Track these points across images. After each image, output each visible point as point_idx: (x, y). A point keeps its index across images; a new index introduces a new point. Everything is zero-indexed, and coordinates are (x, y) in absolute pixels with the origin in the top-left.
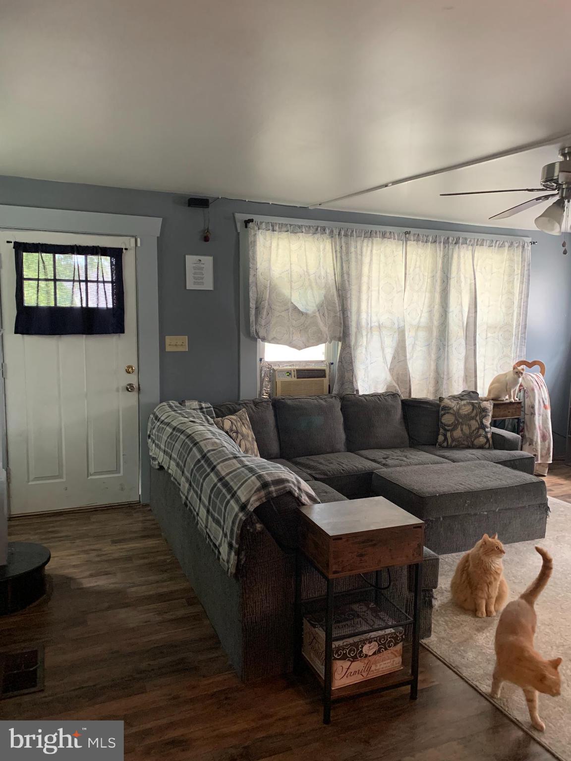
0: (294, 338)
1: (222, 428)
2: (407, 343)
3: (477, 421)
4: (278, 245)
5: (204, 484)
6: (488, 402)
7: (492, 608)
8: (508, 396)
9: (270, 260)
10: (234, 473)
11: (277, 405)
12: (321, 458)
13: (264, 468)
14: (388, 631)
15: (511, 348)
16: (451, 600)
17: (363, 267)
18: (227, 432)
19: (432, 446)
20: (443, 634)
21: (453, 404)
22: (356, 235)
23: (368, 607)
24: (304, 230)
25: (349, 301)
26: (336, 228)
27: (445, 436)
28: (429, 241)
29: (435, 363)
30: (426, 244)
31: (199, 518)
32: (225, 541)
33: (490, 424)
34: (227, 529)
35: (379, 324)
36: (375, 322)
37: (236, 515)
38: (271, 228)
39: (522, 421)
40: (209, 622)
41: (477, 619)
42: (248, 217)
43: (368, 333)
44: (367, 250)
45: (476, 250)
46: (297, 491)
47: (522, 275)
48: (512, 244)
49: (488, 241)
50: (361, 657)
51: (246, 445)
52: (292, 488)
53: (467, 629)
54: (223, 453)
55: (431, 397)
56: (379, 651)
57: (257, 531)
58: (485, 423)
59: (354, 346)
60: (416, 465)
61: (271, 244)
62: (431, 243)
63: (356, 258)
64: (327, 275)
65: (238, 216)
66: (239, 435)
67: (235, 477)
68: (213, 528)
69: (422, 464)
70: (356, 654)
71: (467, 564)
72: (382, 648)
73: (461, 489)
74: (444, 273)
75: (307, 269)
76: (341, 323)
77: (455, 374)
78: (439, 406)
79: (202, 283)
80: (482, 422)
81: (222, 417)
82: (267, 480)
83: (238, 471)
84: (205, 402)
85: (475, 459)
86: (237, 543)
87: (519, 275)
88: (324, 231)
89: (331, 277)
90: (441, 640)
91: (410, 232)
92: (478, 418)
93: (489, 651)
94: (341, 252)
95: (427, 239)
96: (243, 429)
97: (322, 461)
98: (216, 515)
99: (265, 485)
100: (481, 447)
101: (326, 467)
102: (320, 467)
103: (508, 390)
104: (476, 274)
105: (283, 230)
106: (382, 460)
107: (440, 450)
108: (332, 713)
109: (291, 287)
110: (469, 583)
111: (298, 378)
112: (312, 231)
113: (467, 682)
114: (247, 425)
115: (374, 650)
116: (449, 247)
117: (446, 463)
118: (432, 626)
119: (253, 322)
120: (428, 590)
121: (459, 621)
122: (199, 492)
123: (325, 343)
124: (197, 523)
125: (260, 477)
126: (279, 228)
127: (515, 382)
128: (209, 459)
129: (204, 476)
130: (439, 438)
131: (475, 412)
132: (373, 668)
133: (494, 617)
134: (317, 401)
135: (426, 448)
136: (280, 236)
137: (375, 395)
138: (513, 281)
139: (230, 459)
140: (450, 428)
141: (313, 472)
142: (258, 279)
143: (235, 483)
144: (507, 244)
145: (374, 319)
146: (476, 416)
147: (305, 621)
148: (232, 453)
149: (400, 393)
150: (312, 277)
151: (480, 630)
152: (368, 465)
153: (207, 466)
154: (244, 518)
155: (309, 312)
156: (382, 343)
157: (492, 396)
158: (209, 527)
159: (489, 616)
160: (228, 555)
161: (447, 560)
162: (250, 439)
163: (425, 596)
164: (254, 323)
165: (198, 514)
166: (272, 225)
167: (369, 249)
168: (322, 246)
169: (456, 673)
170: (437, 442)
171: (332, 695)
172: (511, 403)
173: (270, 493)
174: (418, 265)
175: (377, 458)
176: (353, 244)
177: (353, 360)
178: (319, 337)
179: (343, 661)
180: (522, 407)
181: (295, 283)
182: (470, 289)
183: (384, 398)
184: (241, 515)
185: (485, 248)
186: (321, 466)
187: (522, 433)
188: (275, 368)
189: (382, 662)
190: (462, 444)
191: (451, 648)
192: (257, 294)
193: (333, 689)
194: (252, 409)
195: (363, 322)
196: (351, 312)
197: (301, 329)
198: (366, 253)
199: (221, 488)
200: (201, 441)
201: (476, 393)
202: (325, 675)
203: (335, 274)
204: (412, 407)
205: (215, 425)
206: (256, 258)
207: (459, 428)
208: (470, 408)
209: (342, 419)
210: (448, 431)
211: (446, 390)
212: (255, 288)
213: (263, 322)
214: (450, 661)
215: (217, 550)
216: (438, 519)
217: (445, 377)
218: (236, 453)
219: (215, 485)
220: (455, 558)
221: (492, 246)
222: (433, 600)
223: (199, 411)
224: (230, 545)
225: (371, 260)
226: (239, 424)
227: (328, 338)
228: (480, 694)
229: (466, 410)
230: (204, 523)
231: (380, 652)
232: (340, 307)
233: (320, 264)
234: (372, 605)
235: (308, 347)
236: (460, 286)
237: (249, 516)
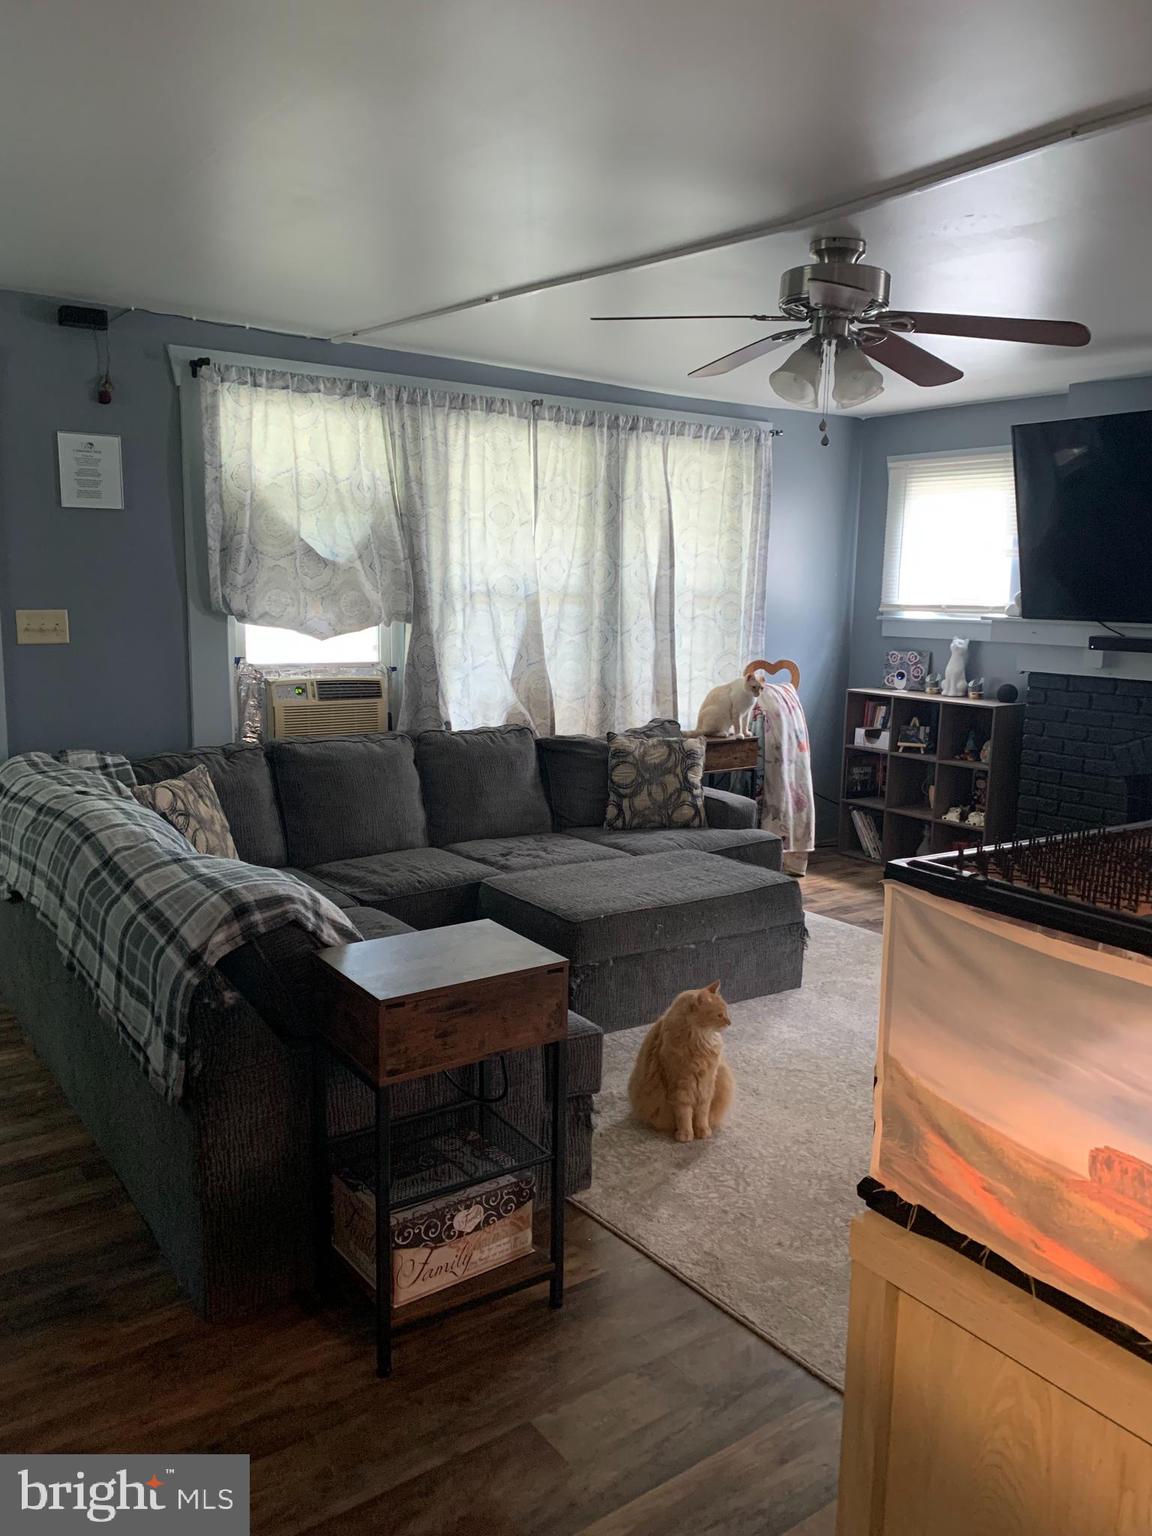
0: (309, 615)
1: (154, 807)
2: (544, 626)
3: (677, 776)
4: (266, 416)
5: (109, 920)
6: (697, 740)
7: (705, 1122)
8: (733, 727)
9: (249, 448)
10: (173, 892)
11: (277, 756)
12: (374, 862)
13: (241, 878)
14: (504, 1180)
15: (738, 637)
16: (630, 1115)
17: (450, 469)
18: (163, 815)
19: (595, 828)
20: (614, 1180)
21: (633, 745)
22: (434, 403)
23: (466, 1142)
24: (322, 387)
25: (424, 542)
26: (391, 385)
27: (619, 807)
28: (580, 422)
29: (600, 668)
30: (574, 427)
31: (99, 992)
32: (157, 1034)
33: (702, 781)
34: (160, 1007)
35: (488, 587)
36: (478, 585)
37: (180, 976)
38: (249, 379)
39: (759, 774)
40: (133, 1208)
41: (677, 1145)
42: (197, 354)
43: (465, 605)
44: (457, 433)
45: (671, 442)
46: (313, 919)
47: (757, 495)
48: (737, 434)
49: (693, 427)
50: (450, 1237)
51: (207, 841)
52: (300, 912)
53: (658, 1165)
54: (149, 853)
55: (592, 734)
56: (486, 1222)
57: (226, 1006)
58: (691, 780)
59: (438, 633)
60: (564, 864)
61: (251, 413)
62: (584, 426)
63: (436, 449)
64: (375, 484)
65: (175, 351)
66: (193, 822)
67: (177, 899)
68: (132, 1010)
69: (576, 862)
70: (440, 1233)
71: (657, 1042)
72: (492, 1215)
73: (647, 902)
74: (612, 488)
75: (332, 468)
76: (408, 585)
77: (636, 688)
78: (606, 749)
79: (97, 495)
80: (686, 778)
81: (151, 783)
82: (244, 901)
83: (184, 886)
84: (113, 754)
85: (674, 848)
86: (182, 1033)
87: (752, 495)
88: (366, 390)
89: (384, 488)
90: (610, 1192)
91: (542, 400)
92: (678, 770)
93: (699, 1200)
94: (403, 437)
95: (575, 418)
96: (201, 809)
97: (378, 868)
98: (136, 981)
99: (241, 911)
100: (686, 826)
101: (385, 878)
102: (372, 879)
103: (734, 716)
104: (671, 491)
105: (275, 385)
106: (500, 858)
107: (609, 834)
108: (394, 1355)
109: (298, 507)
110: (663, 1078)
111: (321, 699)
112: (340, 388)
113: (655, 1262)
114: (210, 798)
115: (477, 1221)
116: (618, 435)
117: (621, 857)
118: (594, 1167)
119: (215, 578)
120: (583, 1097)
121: (643, 1152)
122: (99, 938)
123: (377, 624)
124: (98, 1005)
125: (229, 895)
126: (267, 379)
127: (747, 702)
128: (119, 868)
129: (106, 903)
130: (608, 812)
131: (673, 757)
132: (476, 1256)
133: (709, 1138)
134: (364, 745)
135: (587, 831)
136: (269, 397)
137: (486, 732)
138: (740, 507)
139: (166, 864)
140: (628, 791)
141: (357, 891)
142: (224, 488)
143: (176, 911)
144: (727, 435)
145: (477, 577)
146: (676, 766)
147: (335, 1179)
148: (169, 852)
149: (533, 726)
150: (343, 487)
151: (682, 1165)
152: (474, 869)
153: (115, 882)
154: (196, 981)
155: (341, 560)
156: (495, 627)
157: (705, 729)
158: (122, 1009)
159: (701, 1138)
160: (165, 1061)
161: (622, 1041)
162: (218, 828)
163: (577, 1110)
164: (219, 583)
165: (97, 985)
166: (251, 374)
167: (461, 433)
168: (361, 424)
169: (638, 1250)
170: (605, 818)
171: (393, 1318)
172: (739, 741)
173: (253, 925)
174: (559, 471)
175: (490, 856)
176: (427, 421)
177: (437, 662)
178: (364, 612)
179: (415, 1249)
180: (760, 748)
181: (305, 498)
182: (662, 521)
183: (503, 738)
184: (189, 975)
185: (687, 440)
186: (375, 876)
187: (760, 797)
188: (271, 678)
189: (493, 1242)
190: (651, 821)
191: (628, 1205)
192: (224, 520)
193: (396, 1306)
194: (220, 765)
195: (456, 584)
196: (429, 562)
197: (324, 594)
198: (456, 441)
199: (145, 923)
200: (101, 830)
201: (675, 723)
202: (378, 1283)
203: (392, 483)
204: (555, 753)
205: (135, 800)
206: (220, 443)
207: (645, 792)
208: (664, 750)
209: (417, 783)
210: (625, 796)
211: (620, 720)
212: (219, 506)
213: (239, 579)
214: (626, 1228)
215: (142, 1054)
216: (604, 964)
217: (619, 694)
218: (179, 850)
219: (134, 918)
220: (636, 1036)
221: (700, 437)
222: (593, 1116)
223: (99, 772)
224: (169, 1040)
225: (466, 455)
226: (191, 798)
227: (383, 616)
228: (681, 1280)
229: (657, 756)
230: (110, 1001)
231: (489, 1224)
232: (406, 551)
233: (358, 460)
234: (473, 1135)
235: (340, 634)
236: (642, 514)
237: (207, 974)
